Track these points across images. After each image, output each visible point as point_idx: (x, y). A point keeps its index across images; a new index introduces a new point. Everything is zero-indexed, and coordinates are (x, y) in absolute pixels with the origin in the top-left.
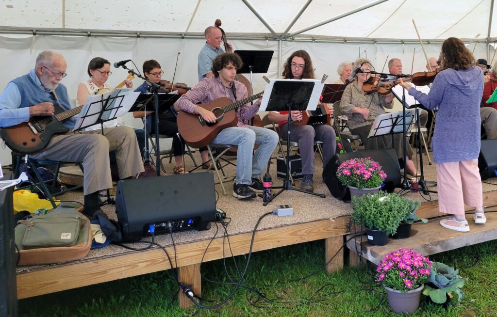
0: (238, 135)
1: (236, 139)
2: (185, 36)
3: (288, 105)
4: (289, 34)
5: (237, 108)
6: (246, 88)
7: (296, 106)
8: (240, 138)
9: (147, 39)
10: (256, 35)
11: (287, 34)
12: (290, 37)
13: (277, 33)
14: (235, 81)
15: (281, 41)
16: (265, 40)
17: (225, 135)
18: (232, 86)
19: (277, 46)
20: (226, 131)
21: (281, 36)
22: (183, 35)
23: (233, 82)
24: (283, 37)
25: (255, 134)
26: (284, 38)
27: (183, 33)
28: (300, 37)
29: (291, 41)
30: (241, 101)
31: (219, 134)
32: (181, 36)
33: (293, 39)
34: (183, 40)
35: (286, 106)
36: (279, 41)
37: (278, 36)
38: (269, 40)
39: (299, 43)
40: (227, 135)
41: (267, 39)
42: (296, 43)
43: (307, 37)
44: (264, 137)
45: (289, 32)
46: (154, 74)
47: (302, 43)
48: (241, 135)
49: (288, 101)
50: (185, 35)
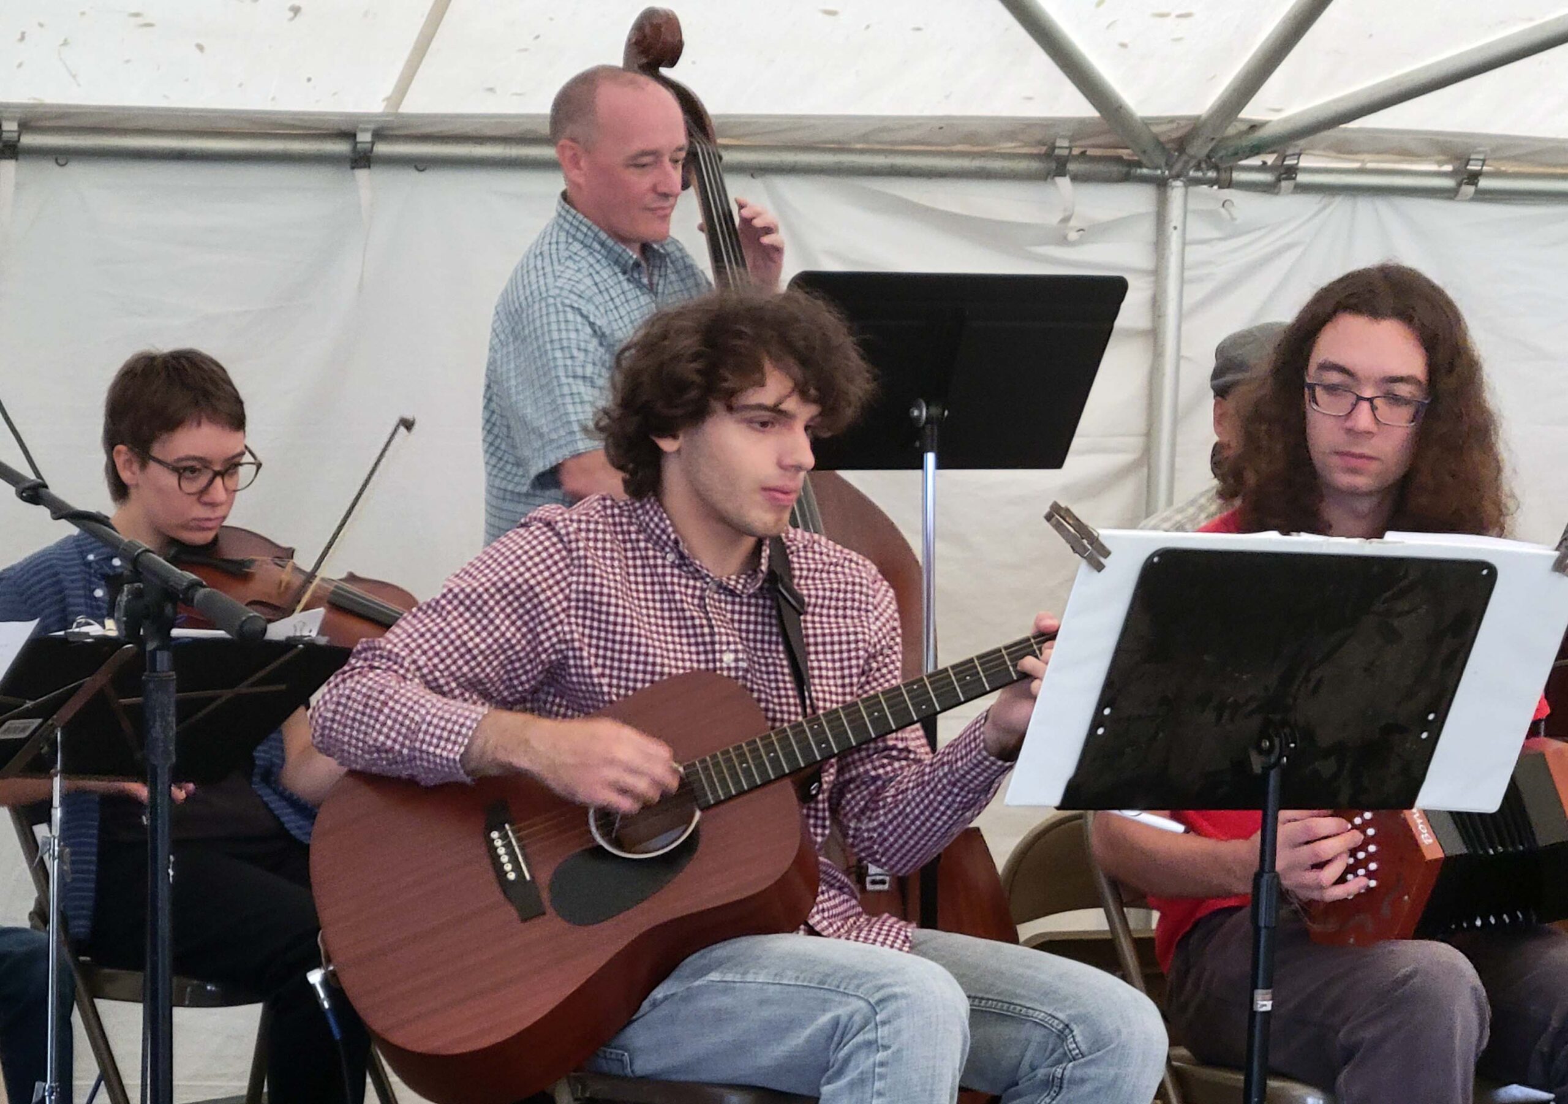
0: (824, 1005)
1: (798, 1039)
2: (382, 148)
3: (1257, 763)
4: (1254, 127)
5: (815, 772)
6: (885, 596)
7: (1327, 767)
8: (837, 1033)
9: (77, 170)
10: (971, 137)
11: (1231, 131)
12: (1256, 150)
13: (1147, 122)
14: (798, 537)
15: (1177, 191)
16: (1045, 176)
17: (707, 1003)
18: (772, 577)
19: (1147, 229)
20: (719, 965)
21: (1182, 144)
22: (364, 137)
23: (780, 548)
24: (1198, 149)
25: (963, 1006)
26: (1209, 161)
27: (367, 118)
28: (1343, 148)
29: (1269, 189)
30: (850, 709)
31: (659, 993)
32: (342, 147)
33: (1291, 172)
34: (362, 174)
35: (1241, 765)
36: (1162, 184)
37: (1159, 144)
38: (1075, 178)
39: (1340, 205)
40: (726, 1001)
41: (1061, 172)
42: (1309, 203)
43: (1405, 153)
44: (1037, 1035)
45: (1251, 112)
46: (184, 469)
47: (1365, 206)
48: (842, 1012)
49: (1256, 722)
50: (380, 135)
